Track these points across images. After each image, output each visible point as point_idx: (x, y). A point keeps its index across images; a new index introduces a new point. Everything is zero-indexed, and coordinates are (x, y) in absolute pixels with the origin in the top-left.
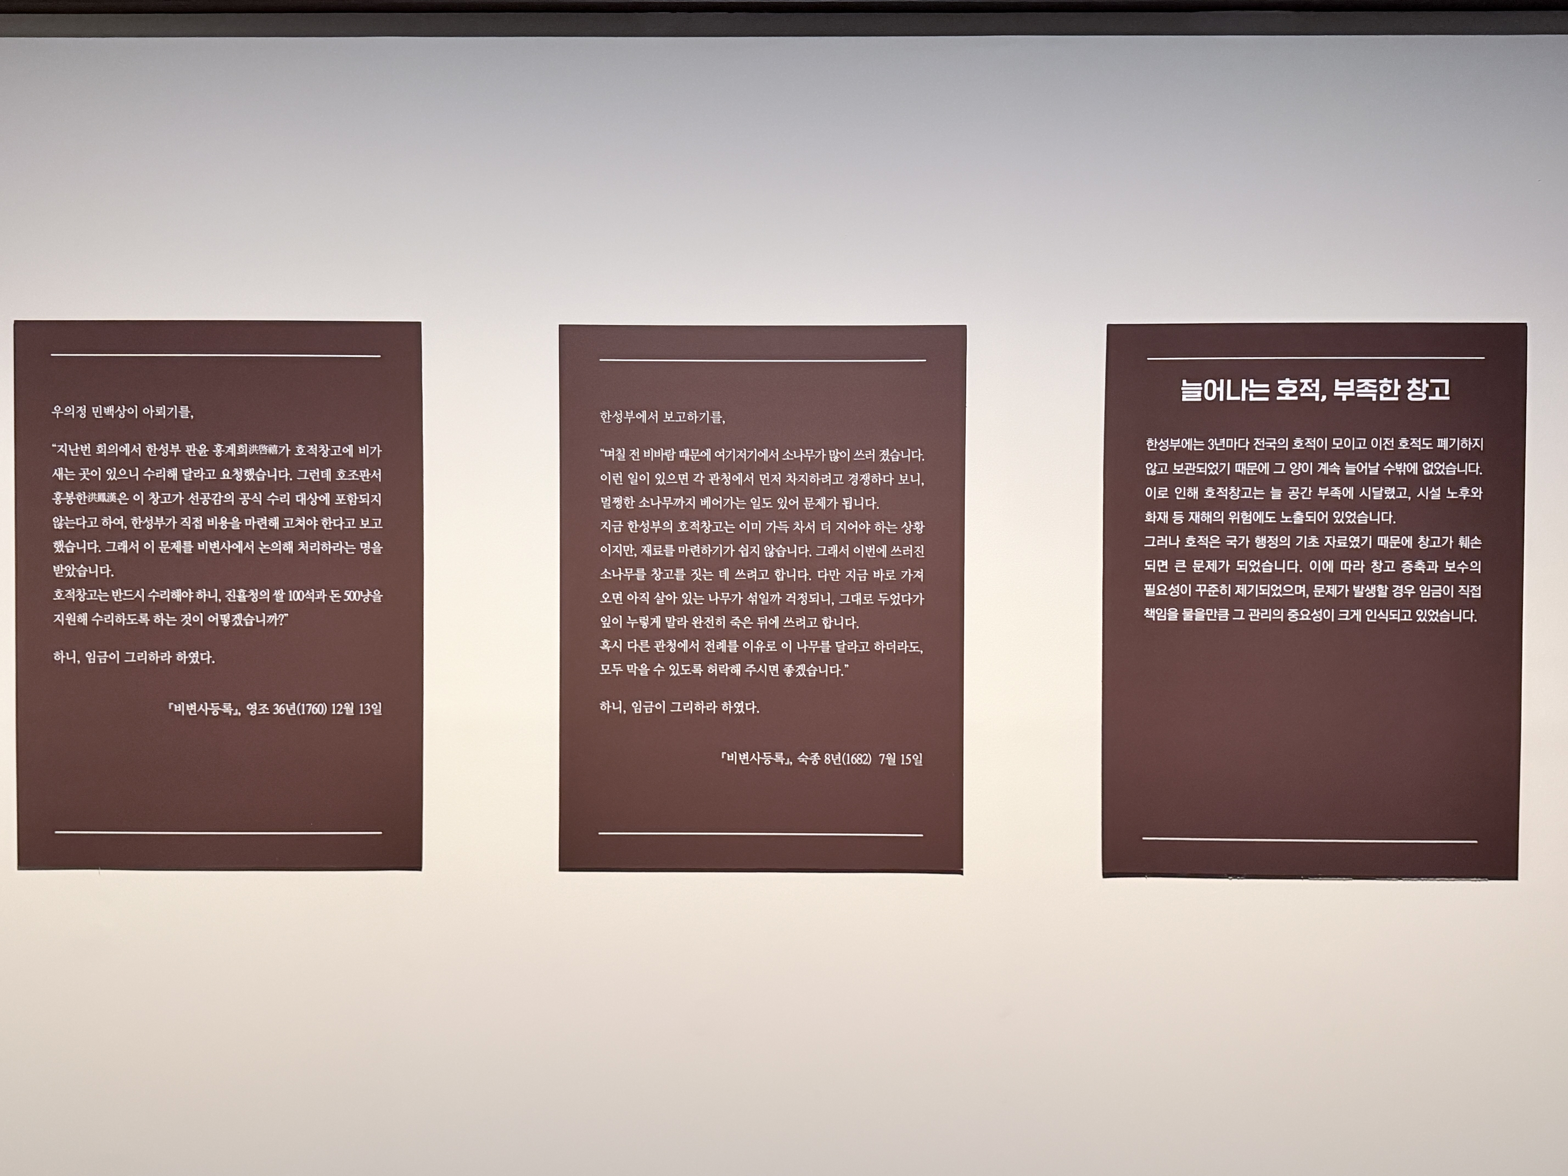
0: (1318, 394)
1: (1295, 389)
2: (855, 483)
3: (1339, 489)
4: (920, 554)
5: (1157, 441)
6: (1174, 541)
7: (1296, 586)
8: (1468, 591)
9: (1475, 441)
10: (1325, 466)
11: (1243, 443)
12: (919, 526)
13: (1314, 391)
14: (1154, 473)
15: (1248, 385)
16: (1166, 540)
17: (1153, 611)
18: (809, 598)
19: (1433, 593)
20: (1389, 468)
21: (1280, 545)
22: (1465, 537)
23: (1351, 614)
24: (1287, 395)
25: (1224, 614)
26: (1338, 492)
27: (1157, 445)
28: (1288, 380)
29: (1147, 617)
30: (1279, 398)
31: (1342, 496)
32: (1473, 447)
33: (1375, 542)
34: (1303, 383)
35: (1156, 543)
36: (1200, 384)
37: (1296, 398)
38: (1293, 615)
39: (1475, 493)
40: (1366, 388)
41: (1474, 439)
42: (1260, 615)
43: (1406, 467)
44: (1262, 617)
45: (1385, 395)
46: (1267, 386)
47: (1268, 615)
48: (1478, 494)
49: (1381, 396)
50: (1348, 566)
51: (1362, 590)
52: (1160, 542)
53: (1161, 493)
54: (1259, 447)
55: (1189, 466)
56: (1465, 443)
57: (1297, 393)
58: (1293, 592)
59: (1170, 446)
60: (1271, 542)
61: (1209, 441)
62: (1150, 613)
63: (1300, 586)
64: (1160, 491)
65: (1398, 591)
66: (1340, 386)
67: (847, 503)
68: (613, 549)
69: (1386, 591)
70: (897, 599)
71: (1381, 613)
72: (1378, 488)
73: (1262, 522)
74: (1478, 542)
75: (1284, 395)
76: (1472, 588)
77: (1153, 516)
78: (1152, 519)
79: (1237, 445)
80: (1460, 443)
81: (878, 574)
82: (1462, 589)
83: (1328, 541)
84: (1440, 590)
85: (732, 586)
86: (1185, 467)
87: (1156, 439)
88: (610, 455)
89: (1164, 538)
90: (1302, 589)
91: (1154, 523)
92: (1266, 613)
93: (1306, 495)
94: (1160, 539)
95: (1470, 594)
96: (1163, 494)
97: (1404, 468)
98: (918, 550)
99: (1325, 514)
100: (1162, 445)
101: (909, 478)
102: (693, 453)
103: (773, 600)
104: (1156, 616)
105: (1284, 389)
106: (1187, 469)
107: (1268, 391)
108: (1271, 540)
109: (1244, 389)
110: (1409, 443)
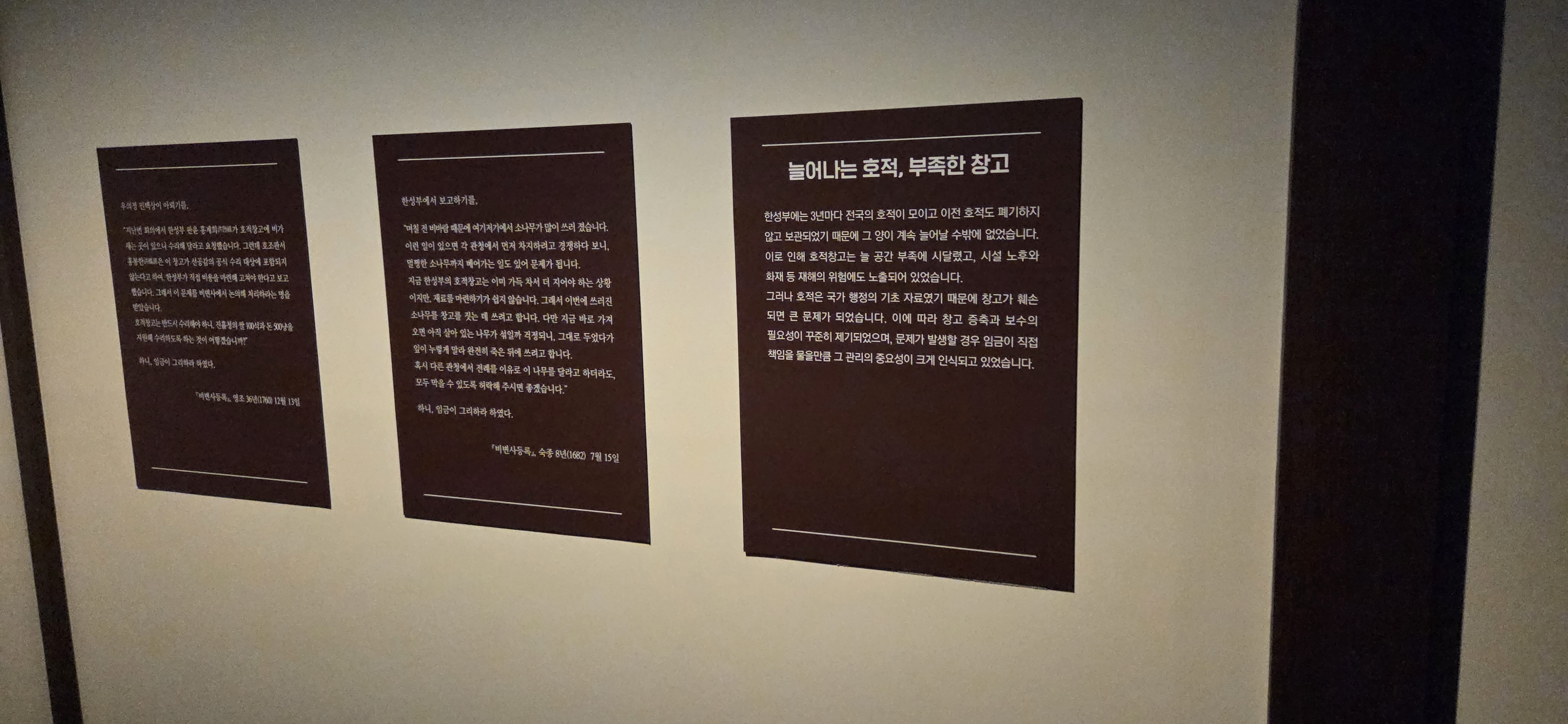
0: (896, 171)
1: (877, 167)
2: (563, 249)
3: (914, 253)
4: (609, 304)
5: (772, 214)
6: (788, 296)
7: (882, 335)
8: (1026, 342)
9: (1032, 209)
10: (903, 233)
11: (838, 215)
12: (608, 282)
13: (893, 169)
14: (771, 240)
15: (839, 165)
16: (782, 295)
17: (774, 352)
18: (539, 336)
19: (995, 343)
20: (957, 234)
21: (869, 300)
22: (1023, 295)
23: (926, 359)
24: (871, 173)
25: (827, 356)
26: (914, 256)
27: (773, 217)
28: (871, 160)
29: (770, 356)
30: (864, 176)
31: (917, 258)
32: (1030, 214)
33: (945, 298)
34: (884, 162)
35: (775, 297)
36: (803, 166)
37: (878, 175)
38: (880, 358)
39: (1032, 256)
40: (936, 165)
41: (1031, 207)
42: (854, 358)
43: (971, 233)
44: (856, 359)
45: (953, 170)
46: (855, 165)
47: (860, 358)
48: (1035, 257)
49: (949, 171)
50: (923, 319)
51: (935, 339)
52: (778, 297)
53: (777, 256)
54: (851, 218)
55: (797, 234)
56: (1023, 211)
57: (879, 171)
58: (880, 339)
59: (783, 218)
60: (862, 298)
61: (812, 214)
62: (773, 353)
63: (885, 335)
64: (776, 255)
65: (965, 341)
66: (915, 164)
67: (559, 263)
68: (417, 297)
69: (955, 340)
70: (596, 337)
71: (951, 358)
72: (947, 252)
73: (854, 280)
74: (1035, 299)
75: (868, 173)
76: (1030, 339)
77: (771, 275)
78: (771, 278)
79: (833, 216)
80: (1019, 210)
81: (583, 318)
82: (1021, 340)
83: (907, 297)
84: (1002, 341)
85: (490, 325)
86: (794, 235)
87: (771, 212)
88: (410, 229)
89: (781, 294)
90: (887, 337)
91: (773, 281)
92: (859, 356)
93: (889, 258)
94: (778, 294)
95: (1028, 344)
96: (779, 258)
97: (970, 235)
98: (608, 300)
99: (904, 275)
100: (776, 217)
101: (599, 245)
102: (459, 227)
103: (516, 336)
104: (777, 355)
105: (868, 168)
106: (796, 237)
107: (856, 170)
108: (861, 296)
109: (837, 169)
110: (973, 212)
